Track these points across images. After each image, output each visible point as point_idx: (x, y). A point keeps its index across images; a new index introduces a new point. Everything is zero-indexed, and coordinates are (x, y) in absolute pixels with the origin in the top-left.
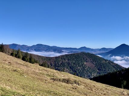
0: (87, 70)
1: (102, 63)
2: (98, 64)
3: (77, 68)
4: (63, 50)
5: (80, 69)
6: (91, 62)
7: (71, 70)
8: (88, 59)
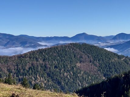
0: (83, 78)
1: (112, 62)
2: (103, 65)
3: (62, 75)
4: (41, 42)
5: (68, 76)
6: (91, 62)
7: (50, 80)
8: (83, 56)
